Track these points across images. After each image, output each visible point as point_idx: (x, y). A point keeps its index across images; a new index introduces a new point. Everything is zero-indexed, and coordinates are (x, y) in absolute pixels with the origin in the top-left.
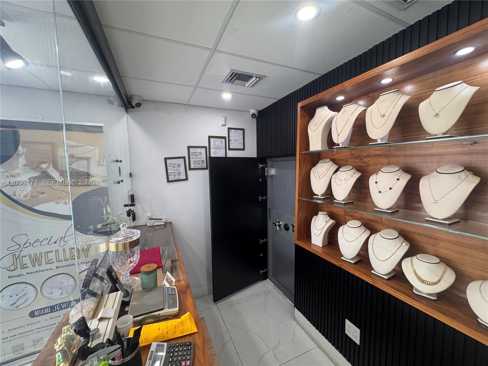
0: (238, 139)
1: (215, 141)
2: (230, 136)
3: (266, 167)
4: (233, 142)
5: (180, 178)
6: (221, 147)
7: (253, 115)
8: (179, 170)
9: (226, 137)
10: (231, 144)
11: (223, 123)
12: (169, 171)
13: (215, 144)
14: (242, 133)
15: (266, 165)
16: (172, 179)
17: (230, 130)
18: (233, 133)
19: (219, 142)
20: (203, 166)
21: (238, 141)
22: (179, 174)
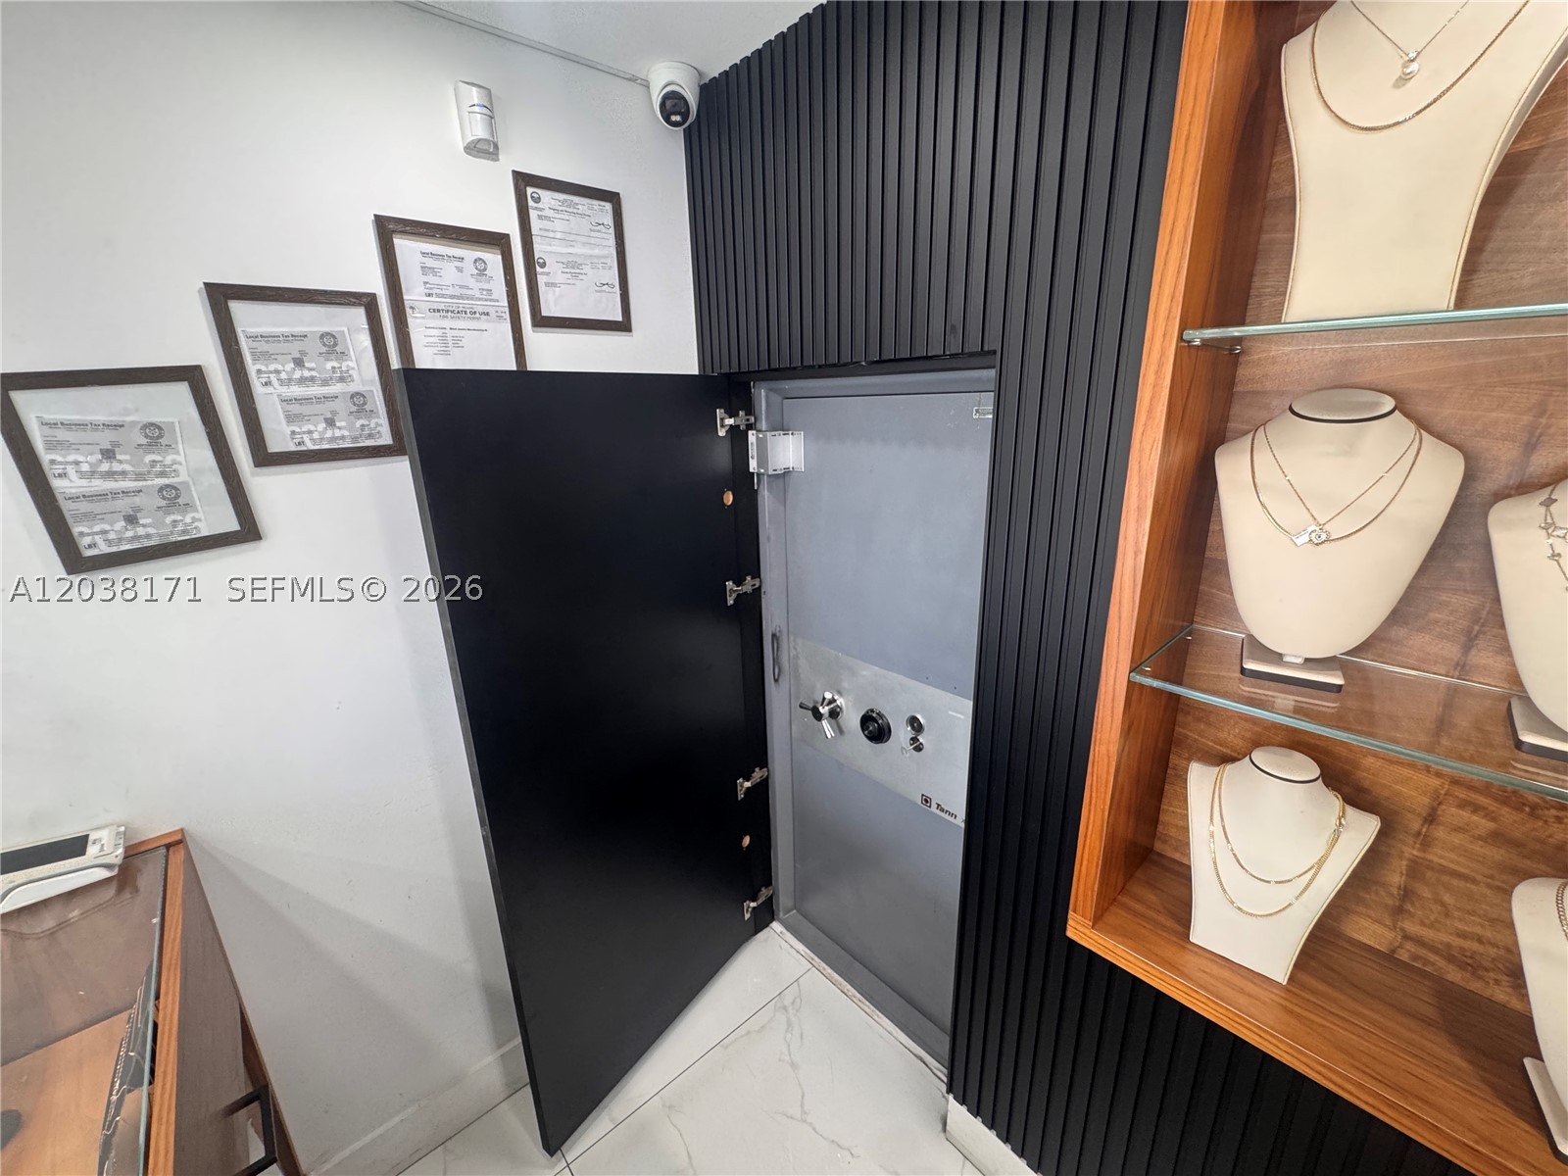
0: (586, 256)
1: (430, 262)
2: (535, 230)
3: (750, 427)
4: (560, 278)
5: (184, 532)
6: (478, 306)
7: (672, 105)
8: (162, 474)
9: (507, 236)
10: (547, 284)
11: (479, 130)
12: (57, 484)
13: (430, 278)
14: (609, 220)
15: (752, 419)
16: (109, 542)
17: (530, 190)
18: (551, 213)
19: (460, 270)
20: (370, 436)
21: (587, 269)
22: (173, 497)
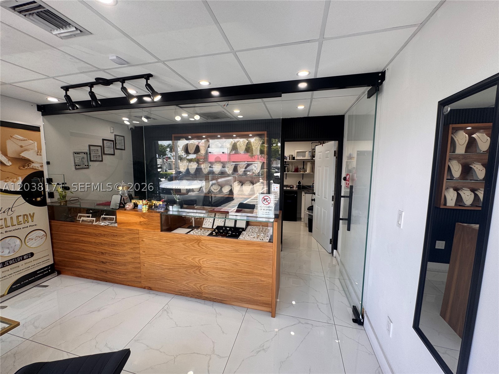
1: (107, 143)
4: (118, 144)
5: (84, 167)
6: (110, 147)
7: (130, 129)
9: (114, 141)
11: (112, 131)
14: (123, 139)
17: (116, 136)
18: (118, 138)
21: (121, 144)
